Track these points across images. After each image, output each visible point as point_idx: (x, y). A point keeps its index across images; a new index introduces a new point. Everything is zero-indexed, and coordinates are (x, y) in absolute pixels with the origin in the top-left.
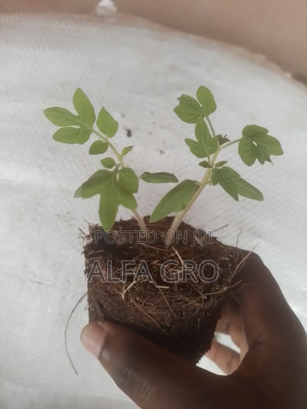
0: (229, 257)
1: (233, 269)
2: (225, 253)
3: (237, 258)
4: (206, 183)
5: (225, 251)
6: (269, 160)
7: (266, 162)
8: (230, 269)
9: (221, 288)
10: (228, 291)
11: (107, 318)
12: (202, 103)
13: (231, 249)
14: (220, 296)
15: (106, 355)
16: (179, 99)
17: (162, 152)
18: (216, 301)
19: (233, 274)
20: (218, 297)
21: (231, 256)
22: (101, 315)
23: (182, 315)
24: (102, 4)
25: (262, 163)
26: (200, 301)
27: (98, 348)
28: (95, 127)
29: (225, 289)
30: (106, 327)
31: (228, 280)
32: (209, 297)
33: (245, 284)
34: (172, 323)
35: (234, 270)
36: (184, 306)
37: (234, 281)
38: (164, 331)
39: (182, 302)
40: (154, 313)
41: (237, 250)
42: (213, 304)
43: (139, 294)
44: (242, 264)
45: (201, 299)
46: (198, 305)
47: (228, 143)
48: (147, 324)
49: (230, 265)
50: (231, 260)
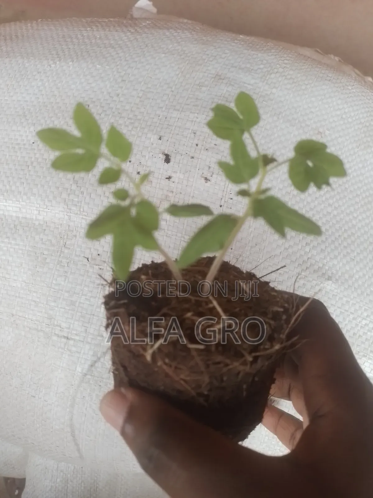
0: (283, 307)
1: (288, 321)
2: (278, 302)
3: (294, 309)
4: (246, 216)
5: (278, 299)
6: (328, 184)
7: (324, 186)
8: (283, 322)
9: (272, 346)
10: (283, 348)
11: (133, 384)
12: (242, 113)
13: (286, 296)
14: (271, 356)
15: (129, 429)
16: (213, 110)
17: (206, 179)
18: (267, 363)
19: (288, 329)
20: (269, 357)
21: (286, 305)
22: (126, 379)
23: (222, 381)
24: (139, 4)
25: (319, 187)
26: (245, 363)
27: (120, 420)
28: (104, 150)
29: (277, 347)
30: (130, 395)
31: (281, 336)
32: (256, 359)
33: (304, 341)
34: (210, 390)
35: (290, 323)
36: (225, 370)
37: (290, 336)
38: (201, 400)
39: (222, 365)
40: (188, 378)
41: (294, 298)
42: (262, 366)
43: (168, 355)
44: (299, 316)
45: (245, 361)
46: (241, 368)
47: (275, 163)
48: (179, 392)
49: (284, 317)
50: (286, 311)
